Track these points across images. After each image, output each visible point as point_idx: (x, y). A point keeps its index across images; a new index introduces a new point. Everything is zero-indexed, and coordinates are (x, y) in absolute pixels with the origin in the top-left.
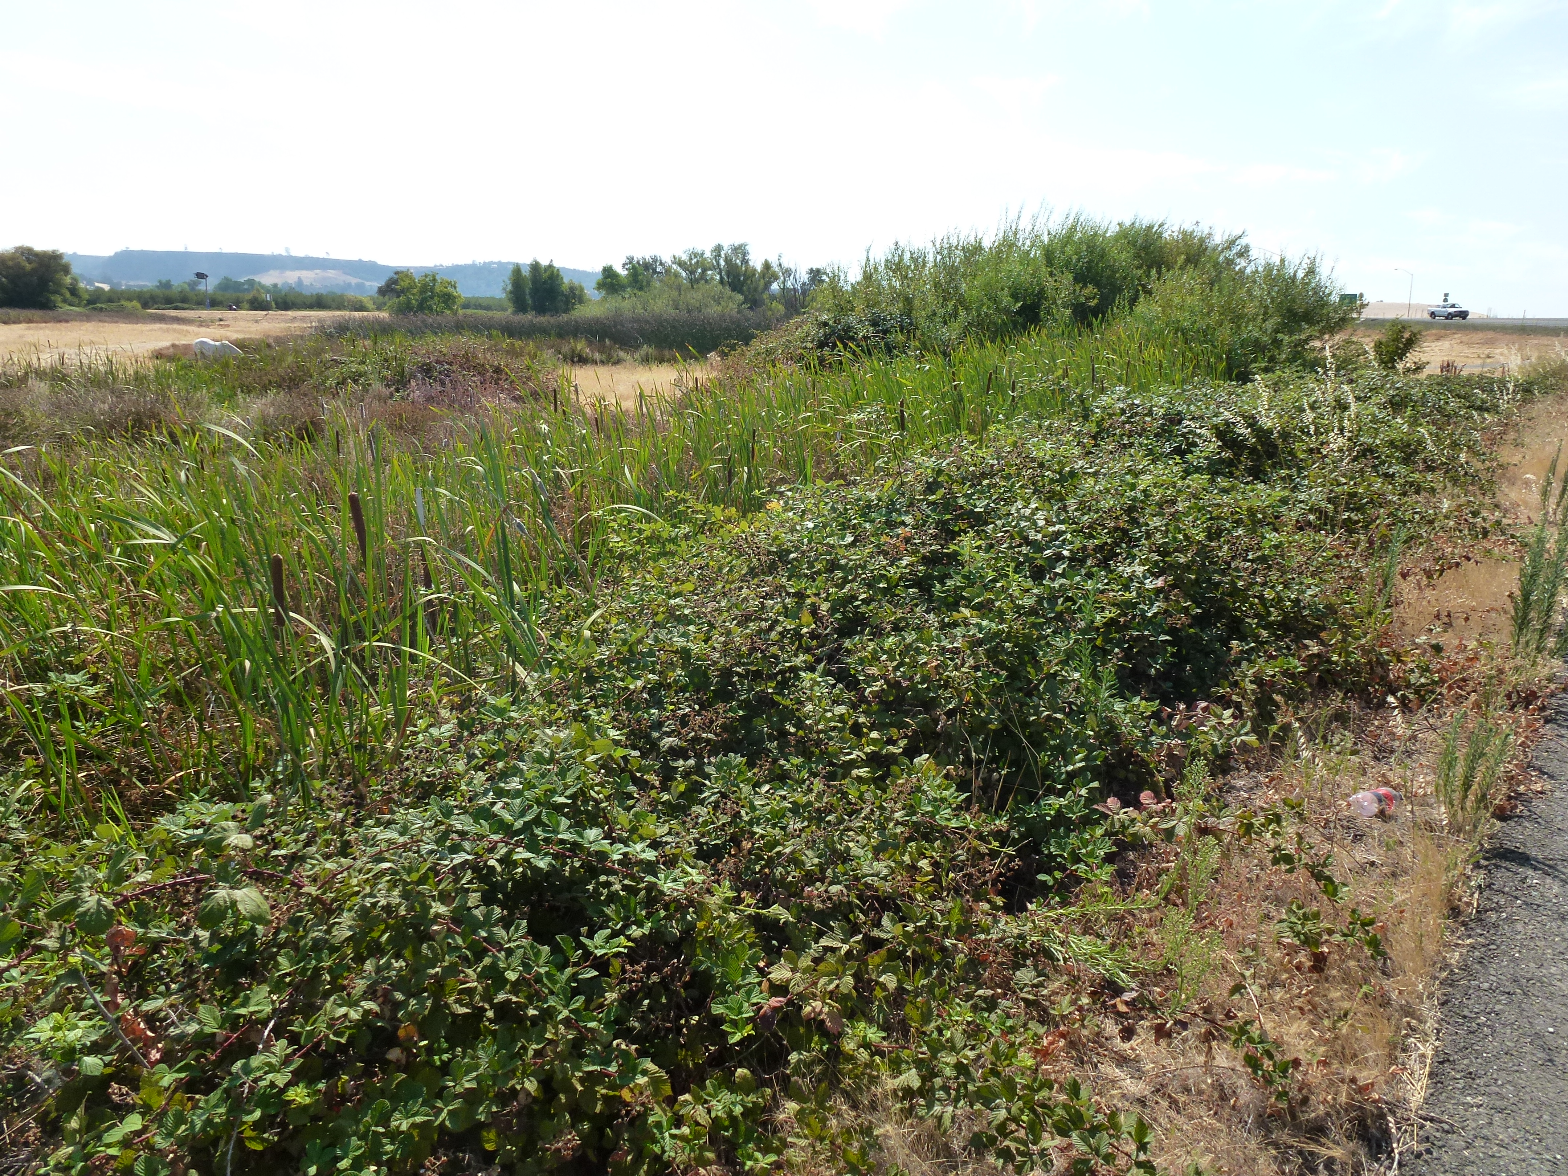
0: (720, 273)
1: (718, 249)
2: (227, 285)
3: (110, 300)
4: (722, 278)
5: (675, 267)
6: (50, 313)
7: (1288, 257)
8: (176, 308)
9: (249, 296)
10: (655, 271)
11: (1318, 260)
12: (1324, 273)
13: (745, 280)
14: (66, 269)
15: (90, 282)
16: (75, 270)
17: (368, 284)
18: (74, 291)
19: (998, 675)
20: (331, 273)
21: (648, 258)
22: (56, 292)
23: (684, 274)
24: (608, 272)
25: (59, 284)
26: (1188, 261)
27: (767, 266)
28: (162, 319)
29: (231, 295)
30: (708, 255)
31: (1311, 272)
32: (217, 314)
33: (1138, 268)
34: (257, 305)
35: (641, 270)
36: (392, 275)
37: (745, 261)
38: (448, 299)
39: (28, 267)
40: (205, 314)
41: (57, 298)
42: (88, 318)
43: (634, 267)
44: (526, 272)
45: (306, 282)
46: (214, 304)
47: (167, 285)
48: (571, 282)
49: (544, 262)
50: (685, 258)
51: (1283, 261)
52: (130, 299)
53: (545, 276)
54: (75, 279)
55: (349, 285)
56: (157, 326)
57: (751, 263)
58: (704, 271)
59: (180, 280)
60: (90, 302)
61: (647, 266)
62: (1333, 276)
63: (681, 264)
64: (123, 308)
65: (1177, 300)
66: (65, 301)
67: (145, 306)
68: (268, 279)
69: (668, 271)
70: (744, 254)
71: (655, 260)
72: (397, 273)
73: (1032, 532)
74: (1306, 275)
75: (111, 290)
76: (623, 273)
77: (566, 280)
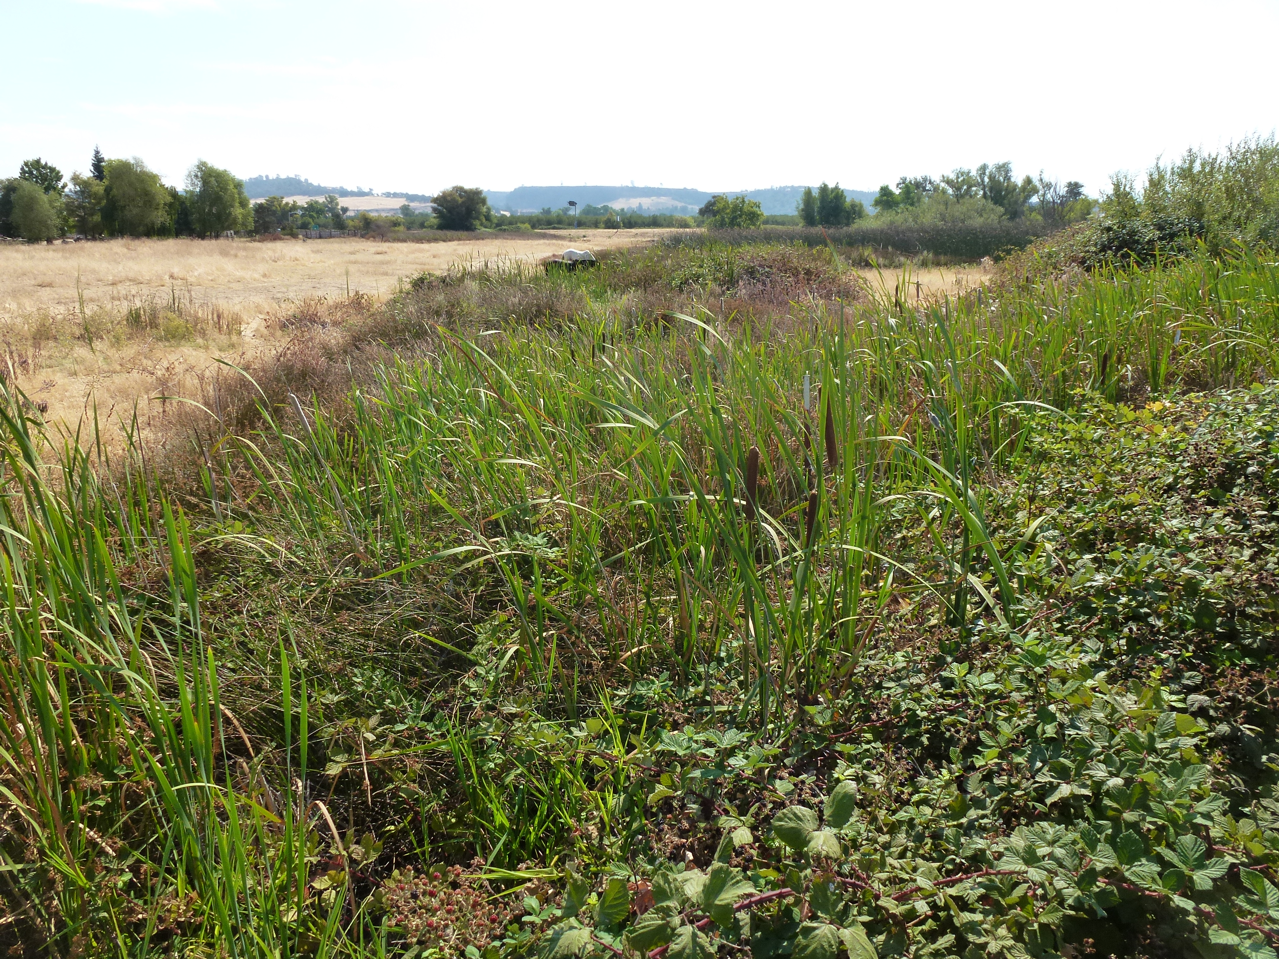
0: (984, 189)
1: (984, 168)
2: (589, 210)
3: (511, 223)
4: (985, 193)
5: (943, 185)
6: (473, 234)
8: (554, 228)
9: (605, 218)
10: (924, 189)
13: (1006, 195)
14: (484, 201)
15: (498, 211)
16: (489, 203)
17: (690, 207)
18: (488, 217)
20: (663, 199)
21: (919, 178)
22: (478, 218)
23: (950, 191)
24: (885, 191)
25: (479, 213)
27: (1028, 181)
28: (544, 236)
29: (591, 218)
30: (974, 173)
32: (581, 232)
34: (611, 225)
35: (912, 188)
36: (710, 199)
37: (1007, 178)
38: (753, 217)
39: (460, 200)
40: (573, 232)
41: (477, 223)
42: (496, 237)
43: (907, 186)
44: (815, 194)
45: (645, 207)
46: (580, 224)
47: (548, 212)
48: (853, 201)
49: (831, 185)
50: (952, 176)
52: (523, 223)
53: (832, 196)
54: (489, 209)
55: (676, 208)
56: (542, 241)
57: (1013, 180)
58: (970, 187)
59: (556, 208)
60: (498, 225)
61: (918, 185)
63: (949, 182)
64: (518, 228)
66: (482, 224)
67: (533, 227)
68: (617, 205)
69: (936, 189)
70: (1007, 171)
71: (925, 180)
72: (714, 197)
75: (512, 216)
76: (897, 191)
77: (848, 200)
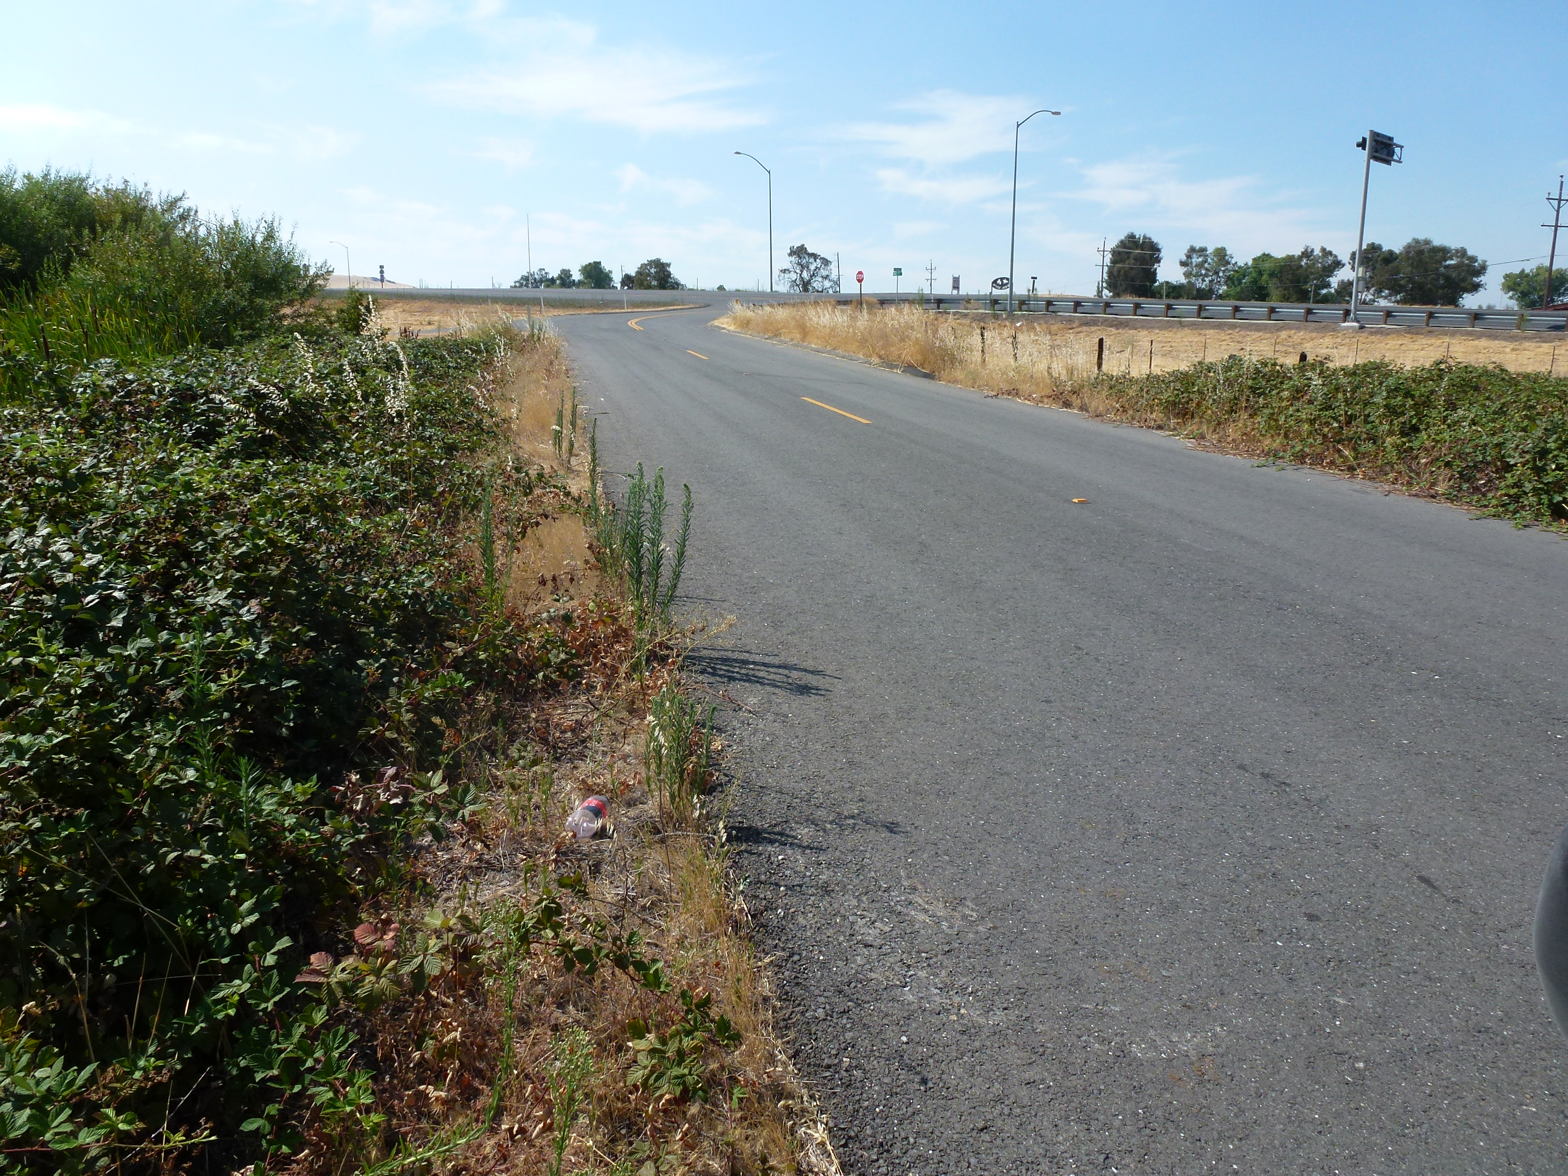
7: (243, 219)
11: (276, 224)
12: (283, 237)
19: (72, 820)
26: (125, 221)
31: (270, 236)
33: (64, 227)
51: (236, 222)
62: (293, 242)
65: (121, 264)
73: (56, 573)
74: (266, 239)
